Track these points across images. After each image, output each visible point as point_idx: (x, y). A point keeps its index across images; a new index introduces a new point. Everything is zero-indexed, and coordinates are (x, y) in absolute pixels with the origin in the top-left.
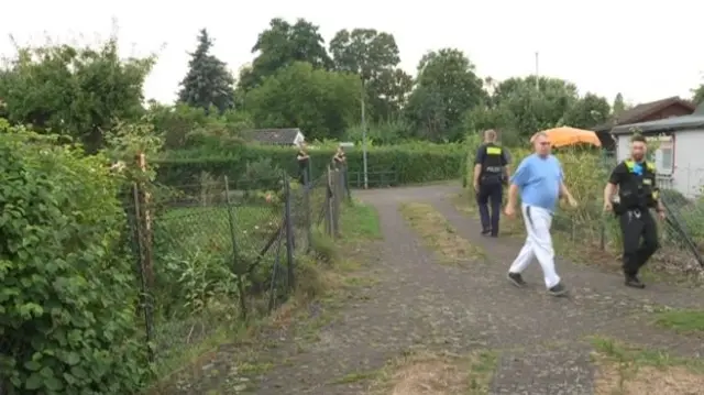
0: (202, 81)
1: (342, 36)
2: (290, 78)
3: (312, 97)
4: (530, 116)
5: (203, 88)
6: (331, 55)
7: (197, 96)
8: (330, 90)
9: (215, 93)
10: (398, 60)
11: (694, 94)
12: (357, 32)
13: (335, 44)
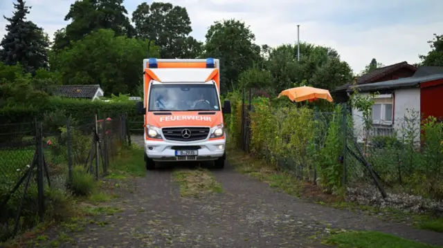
0: (20, 42)
1: (143, 8)
2: (94, 42)
3: (113, 59)
4: (285, 77)
5: (20, 50)
6: (133, 24)
7: (14, 55)
8: (129, 54)
9: (31, 54)
10: (190, 30)
11: (423, 60)
12: (156, 6)
13: (137, 15)
